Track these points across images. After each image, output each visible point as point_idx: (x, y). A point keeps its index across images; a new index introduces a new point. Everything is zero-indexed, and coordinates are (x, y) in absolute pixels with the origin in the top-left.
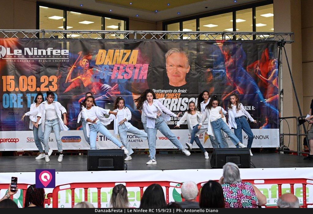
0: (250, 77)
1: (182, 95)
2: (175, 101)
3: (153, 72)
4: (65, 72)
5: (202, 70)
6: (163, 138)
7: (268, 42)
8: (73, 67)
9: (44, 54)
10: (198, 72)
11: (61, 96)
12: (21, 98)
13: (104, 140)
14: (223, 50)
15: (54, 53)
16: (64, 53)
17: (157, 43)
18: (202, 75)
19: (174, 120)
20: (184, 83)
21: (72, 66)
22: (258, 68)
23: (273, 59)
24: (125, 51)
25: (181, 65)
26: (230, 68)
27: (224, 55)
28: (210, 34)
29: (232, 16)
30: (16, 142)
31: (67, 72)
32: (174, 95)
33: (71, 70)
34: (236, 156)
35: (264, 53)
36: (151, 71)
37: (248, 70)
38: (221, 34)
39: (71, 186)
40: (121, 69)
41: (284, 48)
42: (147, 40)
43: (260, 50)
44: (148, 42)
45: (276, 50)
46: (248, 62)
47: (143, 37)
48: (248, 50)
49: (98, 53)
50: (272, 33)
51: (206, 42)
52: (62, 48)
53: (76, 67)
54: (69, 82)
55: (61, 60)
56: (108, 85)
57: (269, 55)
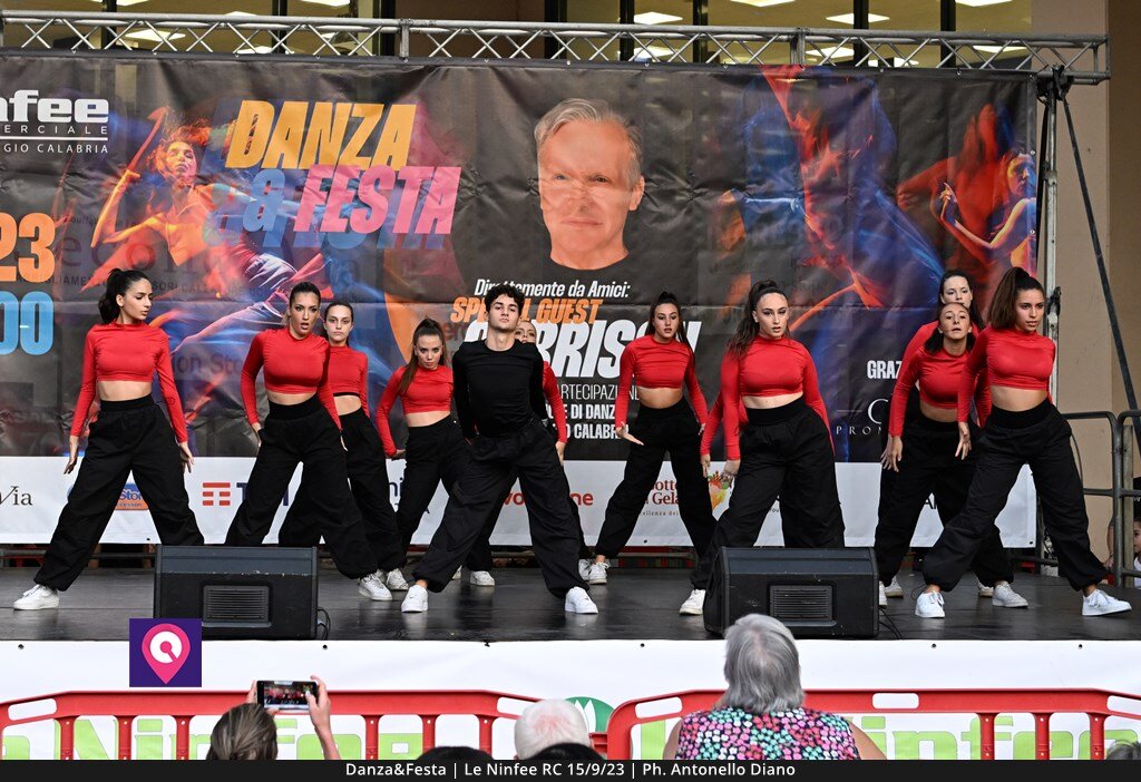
0: (909, 232)
1: (606, 307)
2: (574, 333)
3: (480, 202)
4: (87, 200)
5: (698, 199)
7: (992, 77)
8: (124, 178)
10: (681, 206)
11: (69, 304)
14: (793, 109)
15: (45, 112)
16: (89, 116)
17: (502, 77)
18: (698, 219)
19: (569, 417)
20: (615, 254)
21: (119, 172)
22: (948, 192)
23: (1016, 156)
24: (359, 109)
25: (604, 174)
26: (823, 189)
27: (798, 130)
28: (737, 40)
31: (98, 199)
32: (574, 307)
33: (116, 190)
34: (820, 584)
35: (976, 128)
36: (471, 201)
37: (904, 199)
38: (785, 37)
39: (57, 704)
40: (338, 189)
41: (1066, 104)
42: (458, 61)
43: (955, 116)
44: (462, 72)
45: (1030, 111)
46: (904, 168)
47: (440, 47)
48: (908, 109)
49: (235, 116)
50: (1012, 41)
51: (716, 76)
52: (77, 93)
53: (138, 175)
54: (105, 242)
55: (74, 144)
56: (280, 257)
57: (995, 138)
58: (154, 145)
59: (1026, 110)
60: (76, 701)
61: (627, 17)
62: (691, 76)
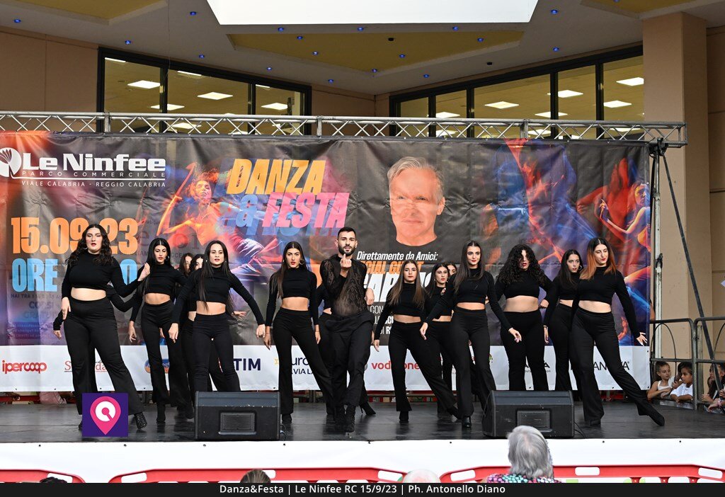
0: (584, 225)
1: (424, 266)
3: (359, 211)
4: (155, 211)
5: (473, 209)
6: (381, 366)
7: (626, 144)
8: (173, 200)
9: (109, 167)
10: (464, 212)
12: (54, 270)
13: (245, 369)
14: (522, 162)
15: (132, 167)
16: (155, 167)
17: (370, 145)
18: (474, 219)
20: (430, 237)
21: (171, 196)
22: (604, 204)
23: (639, 185)
24: (296, 163)
25: (424, 196)
26: (537, 204)
27: (524, 173)
28: (493, 126)
29: (549, 83)
30: (39, 370)
31: (160, 210)
33: (170, 206)
34: (542, 410)
35: (618, 171)
36: (355, 210)
37: (581, 208)
38: (517, 124)
40: (286, 205)
41: (664, 158)
42: (348, 137)
43: (607, 164)
44: (349, 143)
45: (646, 162)
46: (581, 191)
47: (338, 130)
48: (581, 162)
49: (232, 167)
50: (635, 125)
51: (481, 145)
52: (149, 156)
53: (181, 198)
54: (164, 232)
55: (147, 182)
56: (255, 240)
57: (628, 175)
58: (189, 183)
59: (644, 161)
60: (157, 473)
61: (432, 114)
62: (469, 146)
